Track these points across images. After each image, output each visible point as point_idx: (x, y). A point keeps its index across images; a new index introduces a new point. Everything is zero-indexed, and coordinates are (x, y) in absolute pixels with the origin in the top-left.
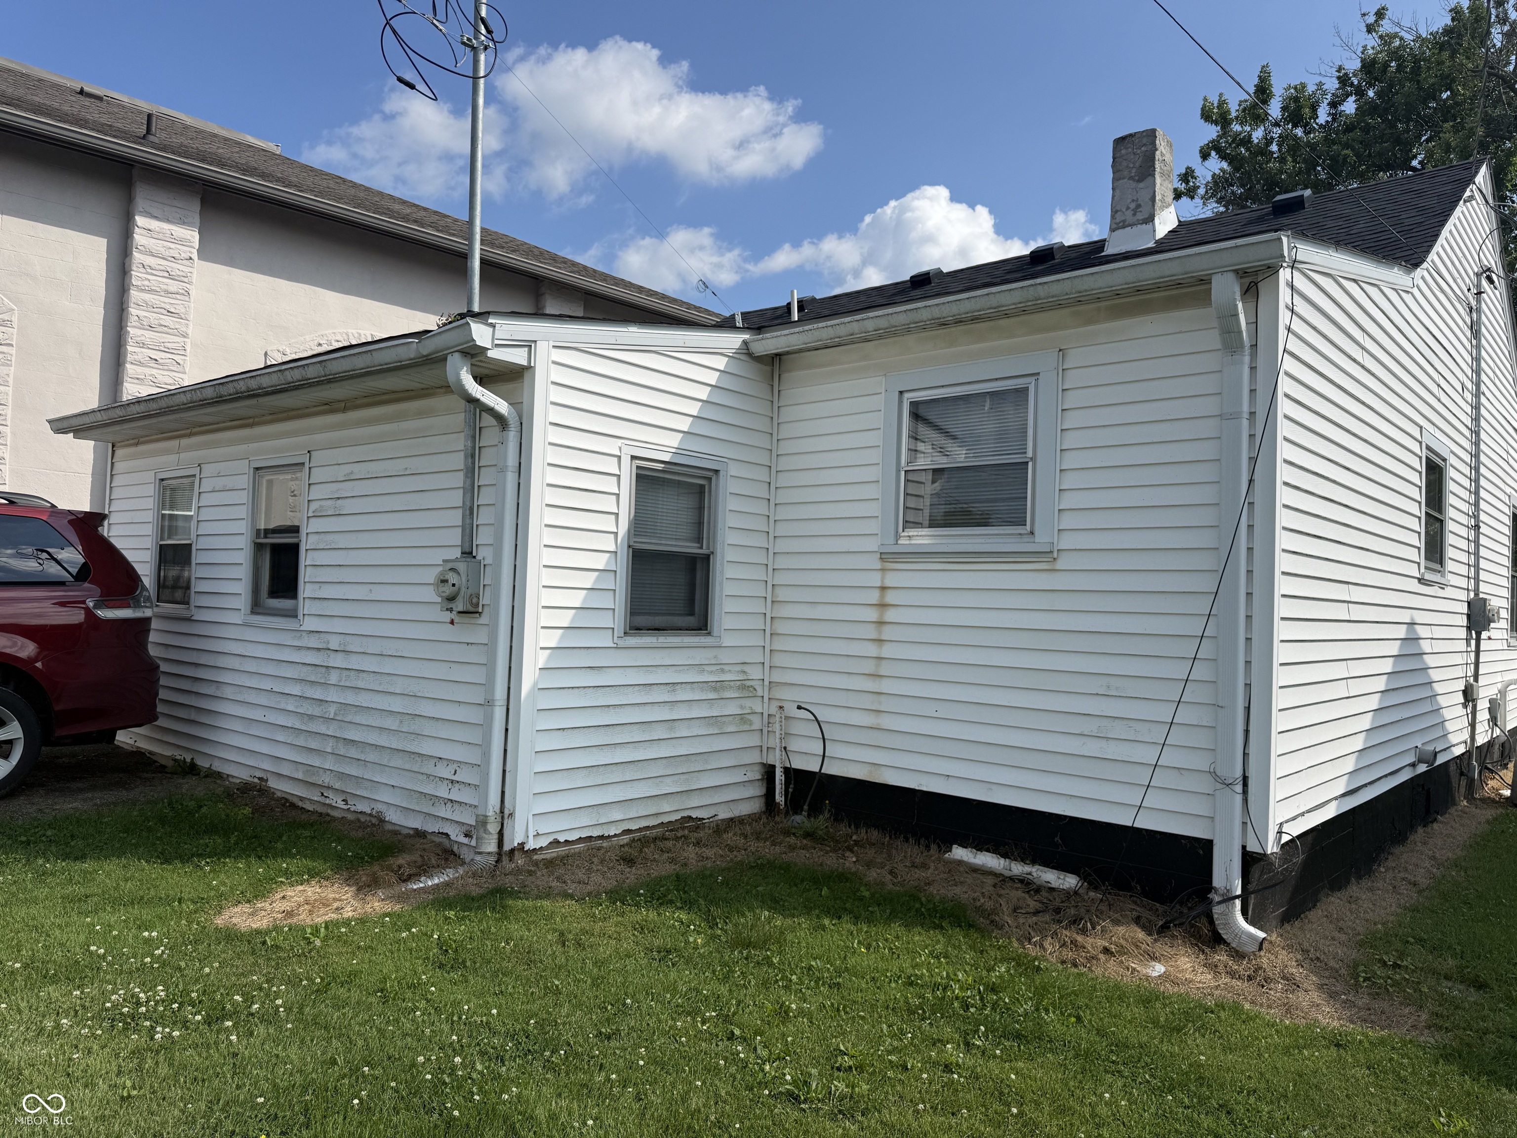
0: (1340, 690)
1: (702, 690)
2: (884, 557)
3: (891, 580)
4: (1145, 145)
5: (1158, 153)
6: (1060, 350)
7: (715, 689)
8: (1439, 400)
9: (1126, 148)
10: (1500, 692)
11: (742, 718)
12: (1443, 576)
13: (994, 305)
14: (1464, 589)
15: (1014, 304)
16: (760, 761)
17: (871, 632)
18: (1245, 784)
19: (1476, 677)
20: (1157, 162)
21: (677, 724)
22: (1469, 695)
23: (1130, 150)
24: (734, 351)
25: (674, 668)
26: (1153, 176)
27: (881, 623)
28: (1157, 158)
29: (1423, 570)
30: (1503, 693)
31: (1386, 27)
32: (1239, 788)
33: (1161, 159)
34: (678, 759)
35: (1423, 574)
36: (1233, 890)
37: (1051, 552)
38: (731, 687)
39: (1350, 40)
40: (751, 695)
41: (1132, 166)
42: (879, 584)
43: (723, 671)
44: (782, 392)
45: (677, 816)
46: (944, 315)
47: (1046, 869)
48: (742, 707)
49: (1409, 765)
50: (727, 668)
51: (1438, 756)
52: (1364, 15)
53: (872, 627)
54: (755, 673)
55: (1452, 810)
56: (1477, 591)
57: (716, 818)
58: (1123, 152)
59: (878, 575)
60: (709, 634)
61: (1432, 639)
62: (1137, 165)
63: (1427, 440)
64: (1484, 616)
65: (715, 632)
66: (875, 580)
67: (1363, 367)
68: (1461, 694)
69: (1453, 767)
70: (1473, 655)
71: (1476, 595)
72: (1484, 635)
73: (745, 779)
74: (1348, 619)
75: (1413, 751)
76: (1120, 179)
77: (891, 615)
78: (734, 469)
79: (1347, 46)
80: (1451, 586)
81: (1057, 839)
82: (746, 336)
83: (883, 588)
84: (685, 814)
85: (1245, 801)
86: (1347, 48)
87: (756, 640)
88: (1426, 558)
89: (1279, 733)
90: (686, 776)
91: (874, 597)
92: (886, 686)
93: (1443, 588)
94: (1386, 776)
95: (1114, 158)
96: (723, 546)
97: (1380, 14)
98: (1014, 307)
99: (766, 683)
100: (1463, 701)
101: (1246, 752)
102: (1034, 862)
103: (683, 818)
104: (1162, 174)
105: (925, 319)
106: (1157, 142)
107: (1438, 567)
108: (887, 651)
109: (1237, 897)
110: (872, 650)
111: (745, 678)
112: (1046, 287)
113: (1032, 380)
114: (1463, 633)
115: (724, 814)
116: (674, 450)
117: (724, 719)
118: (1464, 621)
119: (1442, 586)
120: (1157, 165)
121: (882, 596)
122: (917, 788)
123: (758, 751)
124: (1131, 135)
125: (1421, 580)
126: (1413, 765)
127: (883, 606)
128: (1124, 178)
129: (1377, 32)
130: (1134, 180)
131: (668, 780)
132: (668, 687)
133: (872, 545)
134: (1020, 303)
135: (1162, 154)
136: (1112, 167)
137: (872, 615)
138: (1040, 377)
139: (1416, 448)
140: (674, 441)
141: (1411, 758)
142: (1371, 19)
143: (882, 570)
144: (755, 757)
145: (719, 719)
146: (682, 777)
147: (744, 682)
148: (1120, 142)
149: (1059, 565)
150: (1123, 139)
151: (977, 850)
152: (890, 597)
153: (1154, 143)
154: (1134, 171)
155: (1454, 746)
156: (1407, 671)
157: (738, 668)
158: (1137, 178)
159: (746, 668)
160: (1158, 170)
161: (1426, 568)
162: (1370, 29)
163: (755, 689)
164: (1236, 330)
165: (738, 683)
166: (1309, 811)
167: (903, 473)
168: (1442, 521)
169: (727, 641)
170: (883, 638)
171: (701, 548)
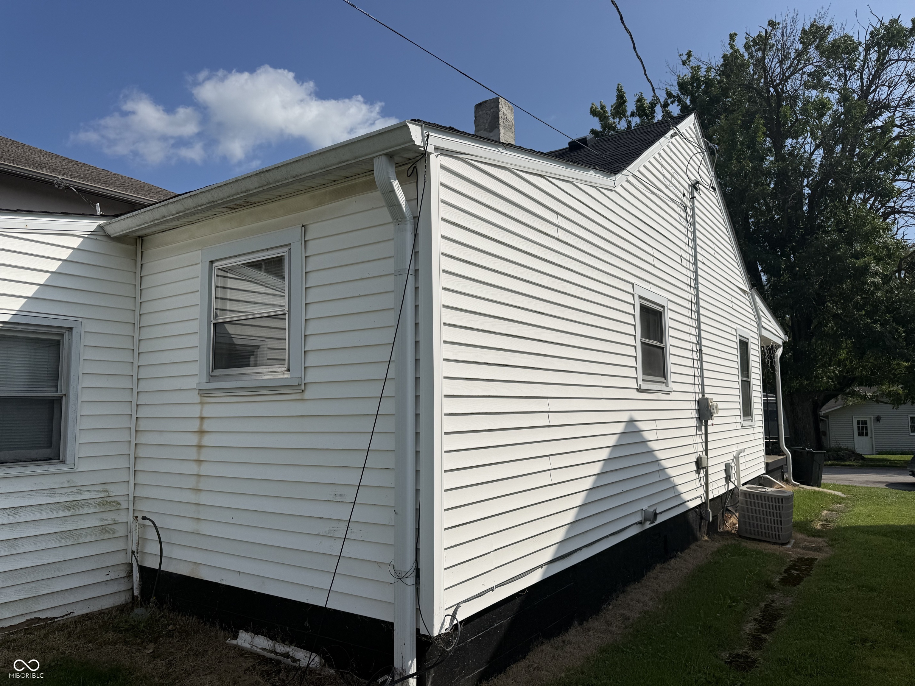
0: (544, 479)
1: (52, 510)
2: (202, 392)
3: (209, 411)
4: (492, 108)
5: (500, 113)
6: (303, 226)
7: (68, 508)
8: (654, 266)
9: (482, 111)
10: (735, 457)
11: (103, 529)
12: (667, 386)
13: (244, 190)
14: (693, 393)
15: (256, 188)
16: (126, 562)
17: (193, 454)
18: (418, 576)
19: (706, 451)
20: (500, 119)
21: (19, 542)
22: (700, 465)
23: (484, 111)
24: (89, 233)
25: (15, 495)
26: (498, 128)
27: (200, 447)
28: (500, 116)
29: (640, 382)
30: (736, 458)
31: (693, 62)
32: (411, 580)
33: (503, 117)
34: (20, 571)
35: (640, 385)
36: (407, 670)
37: (299, 385)
38: (89, 504)
39: (675, 69)
40: (113, 508)
41: (485, 122)
42: (198, 415)
43: (79, 492)
44: (144, 266)
45: (23, 620)
46: (215, 199)
47: (298, 649)
48: (102, 520)
49: (636, 524)
50: (84, 489)
51: (658, 516)
52: (680, 55)
53: (195, 449)
54: (118, 491)
55: (693, 546)
56: (703, 393)
57: (71, 615)
58: (480, 113)
59: (199, 407)
60: (63, 462)
61: (657, 430)
62: (489, 121)
63: (639, 292)
64: (707, 411)
65: (68, 460)
66: (195, 411)
67: (558, 239)
68: (694, 464)
69: (691, 516)
70: (703, 436)
71: (703, 396)
72: (710, 422)
73: (108, 578)
74: (549, 424)
75: (640, 513)
76: (479, 131)
77: (207, 440)
78: (89, 327)
79: (673, 72)
80: (674, 391)
81: (306, 623)
82: (101, 222)
83: (202, 418)
84: (32, 617)
85: (417, 590)
86: (673, 74)
87: (123, 463)
88: (644, 373)
89: (446, 529)
90: (33, 585)
91: (195, 426)
92: (204, 499)
93: (669, 394)
94: (607, 537)
95: (475, 117)
96: (77, 389)
97: (689, 54)
98: (256, 190)
99: (131, 498)
100: (696, 469)
101: (418, 547)
102: (291, 644)
103: (27, 621)
104: (505, 127)
105: (205, 203)
106: (500, 106)
107: (662, 379)
108: (205, 470)
109: (412, 676)
110: (193, 469)
111: (107, 495)
112: (271, 173)
113: (286, 249)
114: (693, 423)
115: (79, 611)
116: (14, 312)
117: (80, 532)
118: (694, 414)
119: (667, 393)
120: (501, 121)
121: (201, 425)
122: (220, 582)
123: (123, 554)
124: (485, 102)
125: (639, 390)
126: (640, 523)
127: (202, 432)
128: (481, 130)
129: (689, 65)
130: (487, 131)
131: (9, 590)
132: (8, 512)
133: (192, 383)
134: (259, 187)
135: (504, 114)
136: (475, 122)
137: (193, 440)
138: (292, 247)
139: (629, 299)
140: (17, 305)
141: (639, 518)
142: (685, 58)
143: (202, 403)
144: (121, 559)
145: (74, 532)
146: (29, 585)
147: (105, 499)
148: (478, 107)
149: (307, 395)
150: (480, 104)
151: (255, 634)
152: (207, 426)
153: (498, 107)
154: (487, 125)
155: (688, 501)
156: (628, 455)
157: (100, 488)
158: (489, 130)
159: (106, 487)
160: (501, 124)
161: (643, 380)
162: (684, 63)
163: (119, 504)
164: (397, 204)
165: (98, 500)
166: (498, 586)
167: (212, 325)
168: (662, 348)
169: (82, 467)
170: (201, 459)
171: (57, 391)
